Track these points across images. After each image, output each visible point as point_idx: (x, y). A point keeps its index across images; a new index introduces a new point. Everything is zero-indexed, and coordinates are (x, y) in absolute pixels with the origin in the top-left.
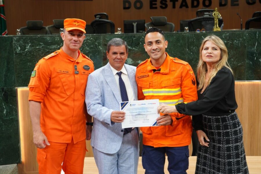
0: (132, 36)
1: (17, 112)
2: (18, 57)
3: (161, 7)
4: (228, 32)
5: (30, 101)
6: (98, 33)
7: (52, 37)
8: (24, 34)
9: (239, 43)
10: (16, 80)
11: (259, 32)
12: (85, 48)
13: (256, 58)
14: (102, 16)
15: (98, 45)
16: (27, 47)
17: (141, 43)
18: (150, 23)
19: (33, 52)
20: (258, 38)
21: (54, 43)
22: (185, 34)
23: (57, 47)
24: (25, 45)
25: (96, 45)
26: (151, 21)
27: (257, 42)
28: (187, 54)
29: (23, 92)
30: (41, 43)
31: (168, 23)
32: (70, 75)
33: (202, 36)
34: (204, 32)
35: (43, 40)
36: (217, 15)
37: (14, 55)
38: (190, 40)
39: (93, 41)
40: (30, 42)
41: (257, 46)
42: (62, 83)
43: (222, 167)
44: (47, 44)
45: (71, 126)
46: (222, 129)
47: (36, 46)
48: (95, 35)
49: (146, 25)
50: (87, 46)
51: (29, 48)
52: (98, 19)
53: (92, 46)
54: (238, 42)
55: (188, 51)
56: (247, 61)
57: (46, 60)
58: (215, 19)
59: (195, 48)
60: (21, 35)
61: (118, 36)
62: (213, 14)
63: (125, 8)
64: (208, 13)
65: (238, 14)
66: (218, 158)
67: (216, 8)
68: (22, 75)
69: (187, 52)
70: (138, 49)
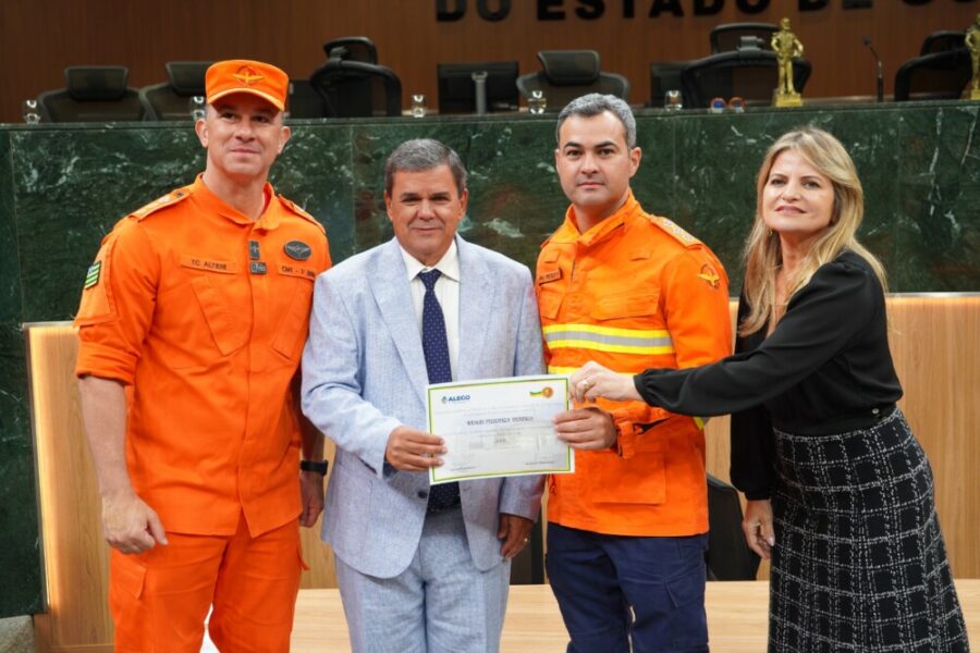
0: (464, 127)
1: (29, 419)
2: (30, 208)
3: (581, 13)
4: (829, 110)
5: (82, 376)
6: (339, 116)
7: (162, 131)
8: (55, 119)
9: (870, 150)
10: (23, 297)
11: (944, 111)
12: (286, 171)
13: (932, 208)
14: (354, 49)
15: (335, 159)
16: (66, 167)
17: (499, 153)
18: (535, 74)
19: (88, 188)
20: (942, 135)
21: (167, 152)
22: (666, 119)
23: (180, 168)
24: (56, 161)
25: (329, 160)
26: (541, 69)
27: (937, 149)
28: (676, 195)
29: (49, 341)
30: (118, 155)
31: (603, 74)
32: (234, 277)
33: (732, 123)
34: (740, 110)
35: (125, 142)
36: (787, 44)
37: (16, 199)
38: (687, 141)
39: (317, 145)
40: (77, 148)
41: (937, 164)
42: (201, 309)
43: (858, 622)
44: (140, 155)
45: (237, 471)
46: (853, 482)
47: (99, 166)
48: (324, 124)
49: (520, 83)
50: (293, 163)
51: (71, 172)
52: (338, 59)
53: (314, 165)
54: (866, 148)
55: (679, 181)
56: (901, 221)
57: (139, 221)
58: (782, 62)
59: (707, 172)
60: (40, 121)
61: (413, 127)
62: (774, 42)
63: (443, 16)
64: (753, 38)
65: (866, 43)
66: (842, 588)
67: (786, 20)
68: (45, 278)
69: (674, 187)
70: (491, 177)
